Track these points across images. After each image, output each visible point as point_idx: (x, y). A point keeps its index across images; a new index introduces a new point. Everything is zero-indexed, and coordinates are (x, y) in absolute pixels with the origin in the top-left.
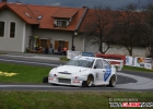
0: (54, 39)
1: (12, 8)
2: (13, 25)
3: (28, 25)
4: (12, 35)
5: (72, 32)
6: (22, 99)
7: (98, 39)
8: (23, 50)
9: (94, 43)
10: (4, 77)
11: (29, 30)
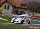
1: (8, 1)
2: (8, 6)
3: (12, 6)
4: (8, 9)
6: (10, 27)
7: (32, 11)
8: (11, 13)
9: (31, 12)
10: (5, 21)
11: (13, 7)
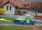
0: (22, 11)
1: (10, 2)
4: (10, 10)
5: (28, 9)
7: (35, 11)
8: (13, 14)
10: (8, 22)
11: (15, 8)
